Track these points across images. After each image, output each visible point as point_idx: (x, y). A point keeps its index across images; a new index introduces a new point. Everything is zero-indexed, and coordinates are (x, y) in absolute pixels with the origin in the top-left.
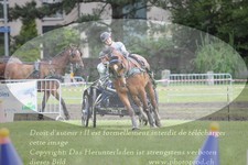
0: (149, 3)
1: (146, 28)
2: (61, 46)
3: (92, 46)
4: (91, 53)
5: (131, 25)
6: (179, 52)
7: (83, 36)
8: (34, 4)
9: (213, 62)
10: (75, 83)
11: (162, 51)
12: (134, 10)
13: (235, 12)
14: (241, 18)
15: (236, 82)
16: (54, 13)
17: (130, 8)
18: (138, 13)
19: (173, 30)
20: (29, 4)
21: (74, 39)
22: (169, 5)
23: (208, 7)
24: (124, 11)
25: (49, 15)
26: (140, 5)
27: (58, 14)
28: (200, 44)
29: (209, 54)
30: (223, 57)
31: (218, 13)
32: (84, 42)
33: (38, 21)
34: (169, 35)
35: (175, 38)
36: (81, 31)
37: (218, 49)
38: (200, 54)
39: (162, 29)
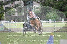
0: (33, 1)
1: (33, 8)
2: (10, 13)
3: (18, 13)
4: (18, 14)
5: (29, 7)
6: (41, 14)
7: (16, 10)
8: (3, 1)
9: (51, 17)
10: (14, 22)
11: (37, 14)
12: (30, 3)
13: (56, 3)
14: (58, 5)
15: (57, 22)
16: (8, 4)
17: (29, 2)
18: (30, 4)
19: (40, 8)
20: (1, 2)
21: (13, 11)
22: (39, 2)
23: (49, 2)
24: (27, 3)
25: (7, 4)
26: (31, 2)
27: (9, 4)
28: (47, 12)
29: (50, 15)
30: (53, 15)
31: (52, 4)
32: (16, 11)
33: (4, 6)
34: (39, 10)
35: (40, 10)
36: (15, 9)
37: (52, 13)
38: (47, 15)
39: (37, 8)
